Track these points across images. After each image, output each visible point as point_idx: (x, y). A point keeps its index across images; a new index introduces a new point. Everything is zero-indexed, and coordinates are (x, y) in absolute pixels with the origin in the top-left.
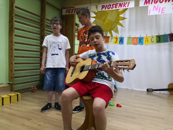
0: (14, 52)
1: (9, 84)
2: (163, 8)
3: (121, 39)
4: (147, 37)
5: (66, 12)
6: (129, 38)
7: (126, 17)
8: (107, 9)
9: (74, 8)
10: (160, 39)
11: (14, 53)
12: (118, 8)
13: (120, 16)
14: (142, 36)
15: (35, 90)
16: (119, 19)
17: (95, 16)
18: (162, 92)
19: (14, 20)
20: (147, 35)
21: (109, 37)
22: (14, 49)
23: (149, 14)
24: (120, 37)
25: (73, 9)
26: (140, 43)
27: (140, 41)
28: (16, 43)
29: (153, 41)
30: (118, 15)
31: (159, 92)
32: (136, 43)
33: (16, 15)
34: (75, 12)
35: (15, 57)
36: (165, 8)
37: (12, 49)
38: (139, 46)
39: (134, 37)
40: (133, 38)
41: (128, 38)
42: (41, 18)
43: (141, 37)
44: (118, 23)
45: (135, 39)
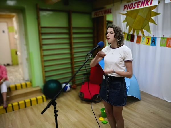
3: (154, 39)
5: (95, 15)
6: (163, 38)
7: (159, 13)
8: (129, 10)
12: (140, 8)
13: (153, 10)
16: (151, 15)
24: (152, 36)
30: (150, 10)
40: (168, 39)
41: (161, 38)
44: (150, 20)
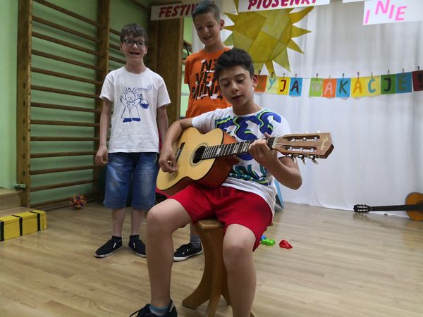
0: (29, 111)
1: (17, 188)
2: (399, 9)
3: (296, 82)
4: (358, 78)
5: (161, 13)
6: (315, 80)
7: (308, 29)
8: (262, 8)
9: (180, 5)
10: (391, 84)
11: (29, 114)
12: (289, 7)
13: (295, 25)
14: (345, 77)
15: (82, 205)
16: (291, 33)
17: (232, 24)
18: (390, 213)
19: (30, 32)
20: (358, 73)
21: (265, 77)
22: (29, 104)
23: (367, 21)
24: (293, 76)
25: (178, 7)
26: (340, 92)
27: (342, 87)
28: (34, 88)
29: (372, 89)
30: (290, 23)
31: (382, 213)
32: (331, 93)
33: (35, 19)
34: (181, 14)
35: (33, 122)
36: (405, 7)
37: (24, 104)
38: (337, 100)
39: (328, 78)
40: (326, 81)
41: (312, 79)
42: (99, 28)
43: (343, 79)
44: (288, 42)
45: (330, 83)
